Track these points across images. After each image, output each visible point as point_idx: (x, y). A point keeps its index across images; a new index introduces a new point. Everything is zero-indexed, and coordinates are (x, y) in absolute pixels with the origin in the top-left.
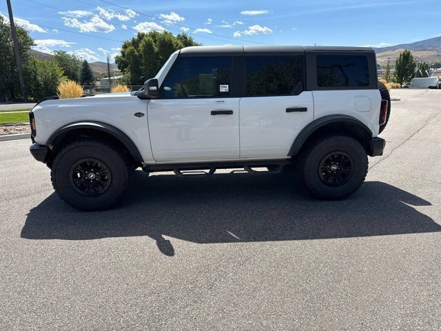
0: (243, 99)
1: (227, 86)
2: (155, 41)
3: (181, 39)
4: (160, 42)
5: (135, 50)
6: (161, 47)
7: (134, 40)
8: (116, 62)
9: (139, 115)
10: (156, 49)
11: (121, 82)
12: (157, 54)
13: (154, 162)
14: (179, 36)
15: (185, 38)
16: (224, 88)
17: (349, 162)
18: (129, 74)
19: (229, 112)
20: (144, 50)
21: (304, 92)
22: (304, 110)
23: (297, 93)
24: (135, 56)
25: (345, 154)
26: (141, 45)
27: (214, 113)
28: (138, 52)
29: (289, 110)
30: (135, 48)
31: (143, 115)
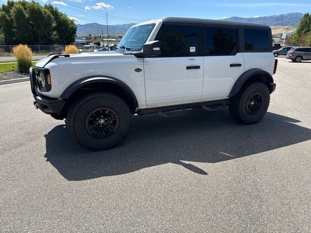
0: (206, 58)
1: (195, 48)
2: (25, 9)
3: (48, 8)
4: (30, 10)
5: (6, 15)
6: (31, 14)
7: (4, 6)
9: (138, 70)
10: (27, 15)
12: (28, 19)
13: (145, 107)
14: (46, 6)
15: (52, 8)
16: (193, 50)
17: (261, 99)
19: (198, 67)
20: (16, 16)
21: (238, 53)
22: (239, 65)
24: (6, 21)
25: (260, 94)
26: (12, 11)
27: (188, 68)
28: (10, 16)
29: (231, 66)
30: (6, 13)
31: (141, 70)
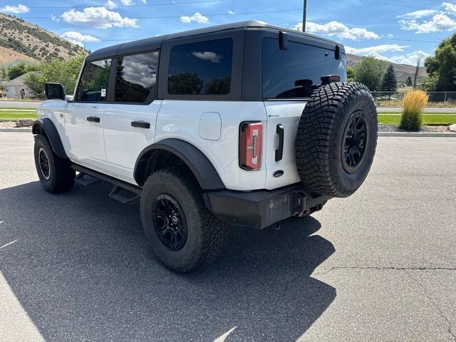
1: (105, 90)
8: (426, 65)
11: (424, 87)
16: (103, 93)
18: (436, 78)
19: (97, 120)
27: (89, 119)
29: (134, 124)
30: (453, 46)
31: (63, 116)
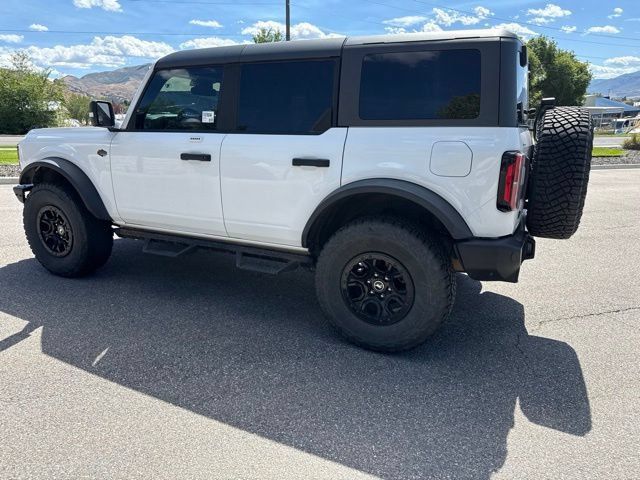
1: (214, 113)
9: (102, 153)
16: (208, 117)
19: (207, 158)
21: (332, 129)
23: (318, 130)
27: (185, 157)
29: (297, 162)
31: (105, 153)
